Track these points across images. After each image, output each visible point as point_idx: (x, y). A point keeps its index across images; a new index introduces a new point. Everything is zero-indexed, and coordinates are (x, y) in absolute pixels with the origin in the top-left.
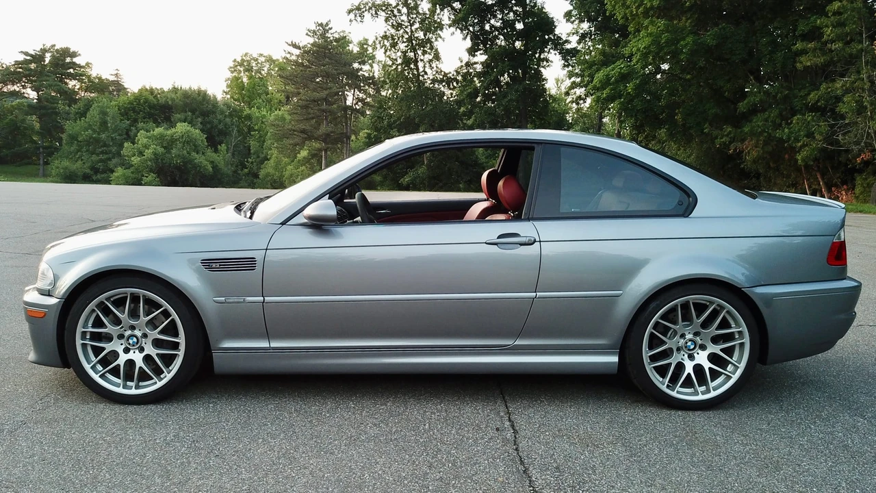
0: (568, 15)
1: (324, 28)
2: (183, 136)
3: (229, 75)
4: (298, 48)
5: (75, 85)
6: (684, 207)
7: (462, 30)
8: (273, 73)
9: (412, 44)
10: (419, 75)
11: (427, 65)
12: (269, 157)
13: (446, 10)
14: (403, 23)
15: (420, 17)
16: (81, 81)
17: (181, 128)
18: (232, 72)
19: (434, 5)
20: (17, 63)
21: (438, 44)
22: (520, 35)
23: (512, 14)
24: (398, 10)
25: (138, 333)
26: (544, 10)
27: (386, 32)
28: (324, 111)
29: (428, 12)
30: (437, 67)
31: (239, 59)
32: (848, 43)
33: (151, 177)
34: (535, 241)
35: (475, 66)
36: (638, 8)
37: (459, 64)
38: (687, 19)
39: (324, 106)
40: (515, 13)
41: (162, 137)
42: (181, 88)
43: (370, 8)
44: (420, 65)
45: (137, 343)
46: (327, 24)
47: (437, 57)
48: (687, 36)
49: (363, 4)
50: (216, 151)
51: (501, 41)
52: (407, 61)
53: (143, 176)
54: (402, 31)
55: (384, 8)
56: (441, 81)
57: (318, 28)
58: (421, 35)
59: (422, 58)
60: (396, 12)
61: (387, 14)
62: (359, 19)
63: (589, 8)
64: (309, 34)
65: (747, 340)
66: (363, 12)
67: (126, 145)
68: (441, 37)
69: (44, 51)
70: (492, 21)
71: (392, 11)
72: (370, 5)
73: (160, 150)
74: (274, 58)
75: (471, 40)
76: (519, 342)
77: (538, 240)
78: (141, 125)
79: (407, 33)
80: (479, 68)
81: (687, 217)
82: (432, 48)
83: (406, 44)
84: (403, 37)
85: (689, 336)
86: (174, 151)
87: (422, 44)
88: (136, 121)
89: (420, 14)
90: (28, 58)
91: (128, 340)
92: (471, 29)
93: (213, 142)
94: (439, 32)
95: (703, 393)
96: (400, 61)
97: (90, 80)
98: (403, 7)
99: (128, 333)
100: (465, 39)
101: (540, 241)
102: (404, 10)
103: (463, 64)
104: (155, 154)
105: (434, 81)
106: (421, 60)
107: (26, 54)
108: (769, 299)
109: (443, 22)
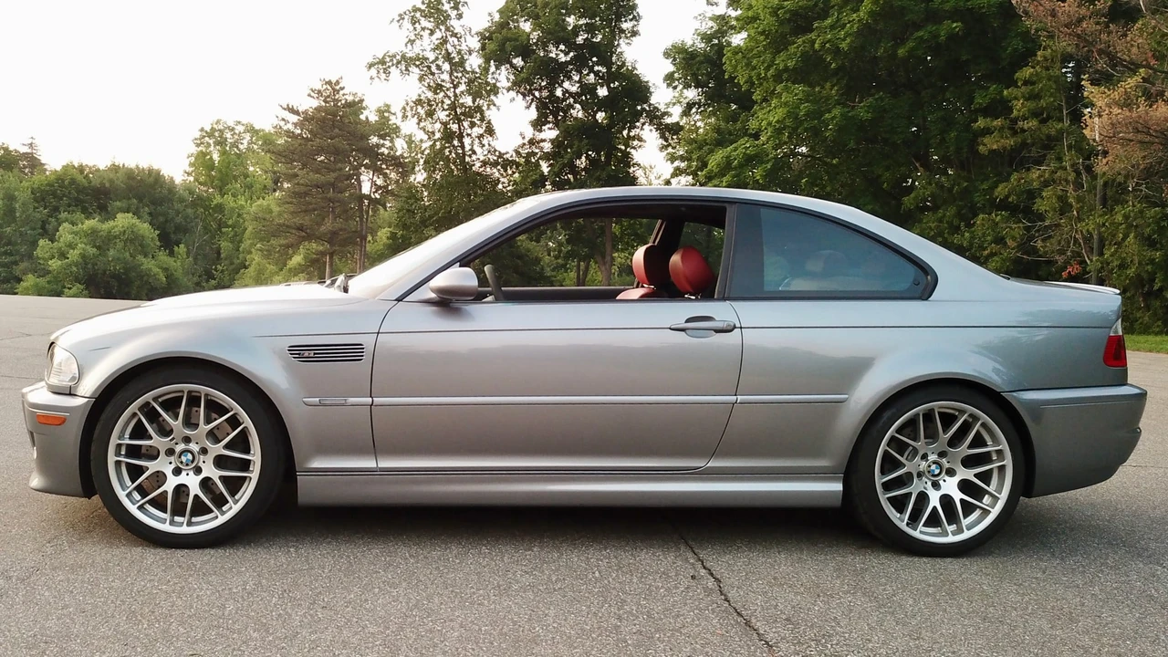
0: (669, 78)
1: (334, 86)
2: (125, 231)
3: (194, 150)
4: (296, 112)
6: (921, 287)
7: (524, 95)
8: (255, 147)
9: (456, 112)
10: (464, 154)
11: (477, 141)
12: (247, 263)
13: (503, 67)
14: (443, 84)
15: (467, 76)
17: (123, 221)
18: (198, 145)
19: (487, 61)
21: (491, 114)
22: (604, 104)
23: (592, 75)
24: (437, 65)
25: (194, 447)
26: (635, 72)
27: (420, 96)
28: (330, 200)
29: (478, 70)
30: (489, 145)
31: (208, 128)
32: (1043, 121)
33: (78, 287)
34: (735, 327)
35: (542, 144)
36: (767, 69)
37: (520, 142)
38: (833, 86)
39: (331, 194)
40: (597, 74)
41: (94, 232)
42: (124, 165)
43: (399, 62)
44: (467, 141)
45: (192, 462)
46: (338, 83)
47: (490, 131)
48: (834, 107)
49: (389, 56)
50: (172, 254)
51: (578, 112)
52: (448, 136)
53: (65, 288)
54: (442, 94)
55: (418, 63)
56: (495, 164)
57: (325, 87)
58: (468, 100)
59: (469, 131)
60: (434, 68)
61: (422, 70)
62: (383, 76)
63: (698, 70)
64: (312, 94)
65: (1008, 462)
66: (389, 67)
67: (41, 242)
68: (495, 105)
70: (566, 85)
71: (429, 67)
72: (399, 57)
73: (92, 251)
74: (257, 128)
75: (537, 108)
76: (713, 463)
77: (738, 325)
78: (63, 215)
79: (449, 98)
80: (547, 147)
81: (927, 299)
82: (482, 119)
83: (447, 113)
84: (443, 102)
85: (932, 457)
86: (112, 252)
87: (469, 113)
88: (56, 209)
89: (468, 73)
91: (180, 457)
92: (537, 94)
93: (168, 242)
94: (492, 97)
95: (954, 533)
96: (438, 135)
98: (443, 63)
99: (180, 447)
100: (528, 107)
101: (741, 328)
102: (446, 67)
103: (526, 141)
104: (83, 256)
105: (484, 163)
106: (468, 135)
108: (1036, 407)
109: (498, 84)
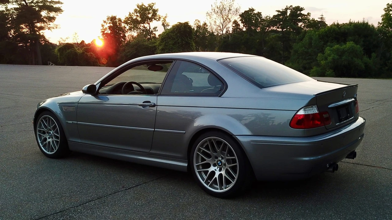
2: (349, 49)
3: (384, 13)
5: (302, 25)
16: (304, 23)
17: (349, 44)
18: (386, 11)
20: (274, 16)
33: (330, 72)
34: (155, 105)
41: (338, 49)
42: (354, 22)
53: (327, 71)
65: (238, 164)
67: (319, 55)
69: (287, 9)
73: (336, 57)
78: (329, 44)
86: (344, 57)
88: (327, 42)
90: (279, 13)
93: (368, 51)
97: (309, 22)
104: (333, 59)
107: (279, 11)
